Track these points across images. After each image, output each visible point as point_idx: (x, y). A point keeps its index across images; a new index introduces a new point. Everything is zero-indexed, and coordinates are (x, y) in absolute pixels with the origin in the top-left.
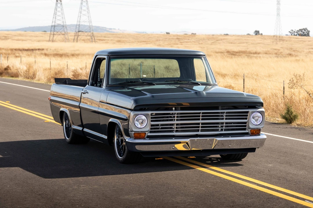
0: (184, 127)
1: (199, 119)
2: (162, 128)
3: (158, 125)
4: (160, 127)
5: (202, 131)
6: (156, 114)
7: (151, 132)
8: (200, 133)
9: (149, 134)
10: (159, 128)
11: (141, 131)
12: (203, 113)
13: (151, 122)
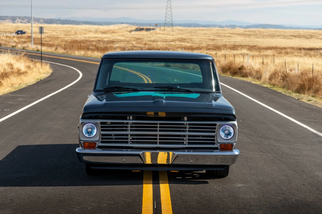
0: (140, 138)
1: (157, 131)
2: (115, 139)
3: (111, 135)
4: (114, 137)
5: (160, 143)
6: (112, 123)
7: (102, 142)
8: (158, 145)
9: (100, 144)
10: (112, 139)
11: (91, 141)
12: (160, 124)
13: (102, 131)
